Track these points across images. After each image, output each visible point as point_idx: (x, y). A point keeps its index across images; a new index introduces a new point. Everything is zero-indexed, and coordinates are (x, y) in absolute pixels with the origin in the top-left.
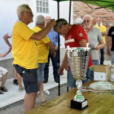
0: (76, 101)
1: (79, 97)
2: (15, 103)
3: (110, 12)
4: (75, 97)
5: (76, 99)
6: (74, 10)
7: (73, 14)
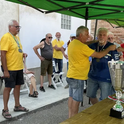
0: (115, 109)
1: (118, 106)
2: (43, 107)
3: (114, 28)
4: (114, 106)
5: (115, 108)
6: (92, 28)
7: (91, 31)
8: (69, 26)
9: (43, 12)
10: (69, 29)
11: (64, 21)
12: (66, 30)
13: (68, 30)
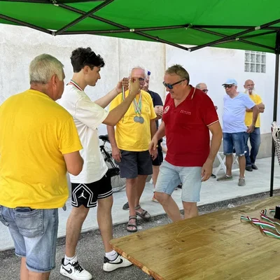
8: (263, 66)
9: (187, 49)
10: (262, 72)
11: (252, 58)
12: (255, 73)
13: (261, 74)
